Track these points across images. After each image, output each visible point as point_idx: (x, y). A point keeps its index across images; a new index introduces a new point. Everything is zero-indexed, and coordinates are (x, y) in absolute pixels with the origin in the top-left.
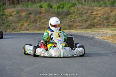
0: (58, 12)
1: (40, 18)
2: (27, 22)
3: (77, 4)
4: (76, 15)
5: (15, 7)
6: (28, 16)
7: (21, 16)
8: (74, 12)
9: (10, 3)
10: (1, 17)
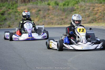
0: (64, 9)
1: (49, 14)
2: (37, 18)
3: (80, 1)
4: (80, 11)
5: (26, 5)
6: (38, 12)
8: (78, 9)
9: (21, 1)
10: (14, 14)
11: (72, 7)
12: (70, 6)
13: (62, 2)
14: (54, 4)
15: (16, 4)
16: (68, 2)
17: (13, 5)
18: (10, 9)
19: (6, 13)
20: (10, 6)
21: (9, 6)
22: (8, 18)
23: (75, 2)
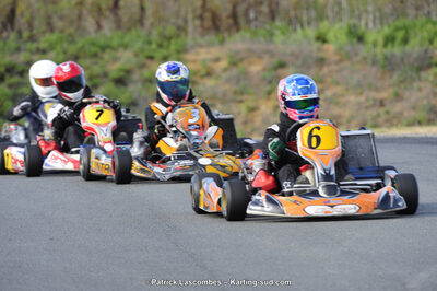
11: (424, 48)
12: (415, 47)
13: (379, 27)
14: (343, 39)
15: (178, 36)
16: (406, 28)
17: (165, 43)
18: (152, 58)
19: (136, 76)
21: (147, 47)
22: (145, 99)
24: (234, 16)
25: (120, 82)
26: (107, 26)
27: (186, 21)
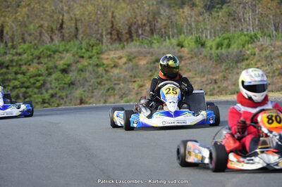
0: (218, 56)
3: (259, 36)
4: (259, 61)
5: (123, 48)
6: (152, 65)
7: (137, 66)
8: (255, 54)
9: (111, 39)
10: (94, 71)
11: (240, 49)
12: (234, 49)
13: (214, 38)
14: (193, 45)
15: (98, 44)
16: (228, 38)
17: (90, 49)
18: (83, 57)
19: (73, 68)
20: (84, 50)
21: (80, 51)
22: (79, 81)
23: (247, 38)
24: (130, 32)
25: (64, 71)
26: (57, 39)
27: (102, 36)
